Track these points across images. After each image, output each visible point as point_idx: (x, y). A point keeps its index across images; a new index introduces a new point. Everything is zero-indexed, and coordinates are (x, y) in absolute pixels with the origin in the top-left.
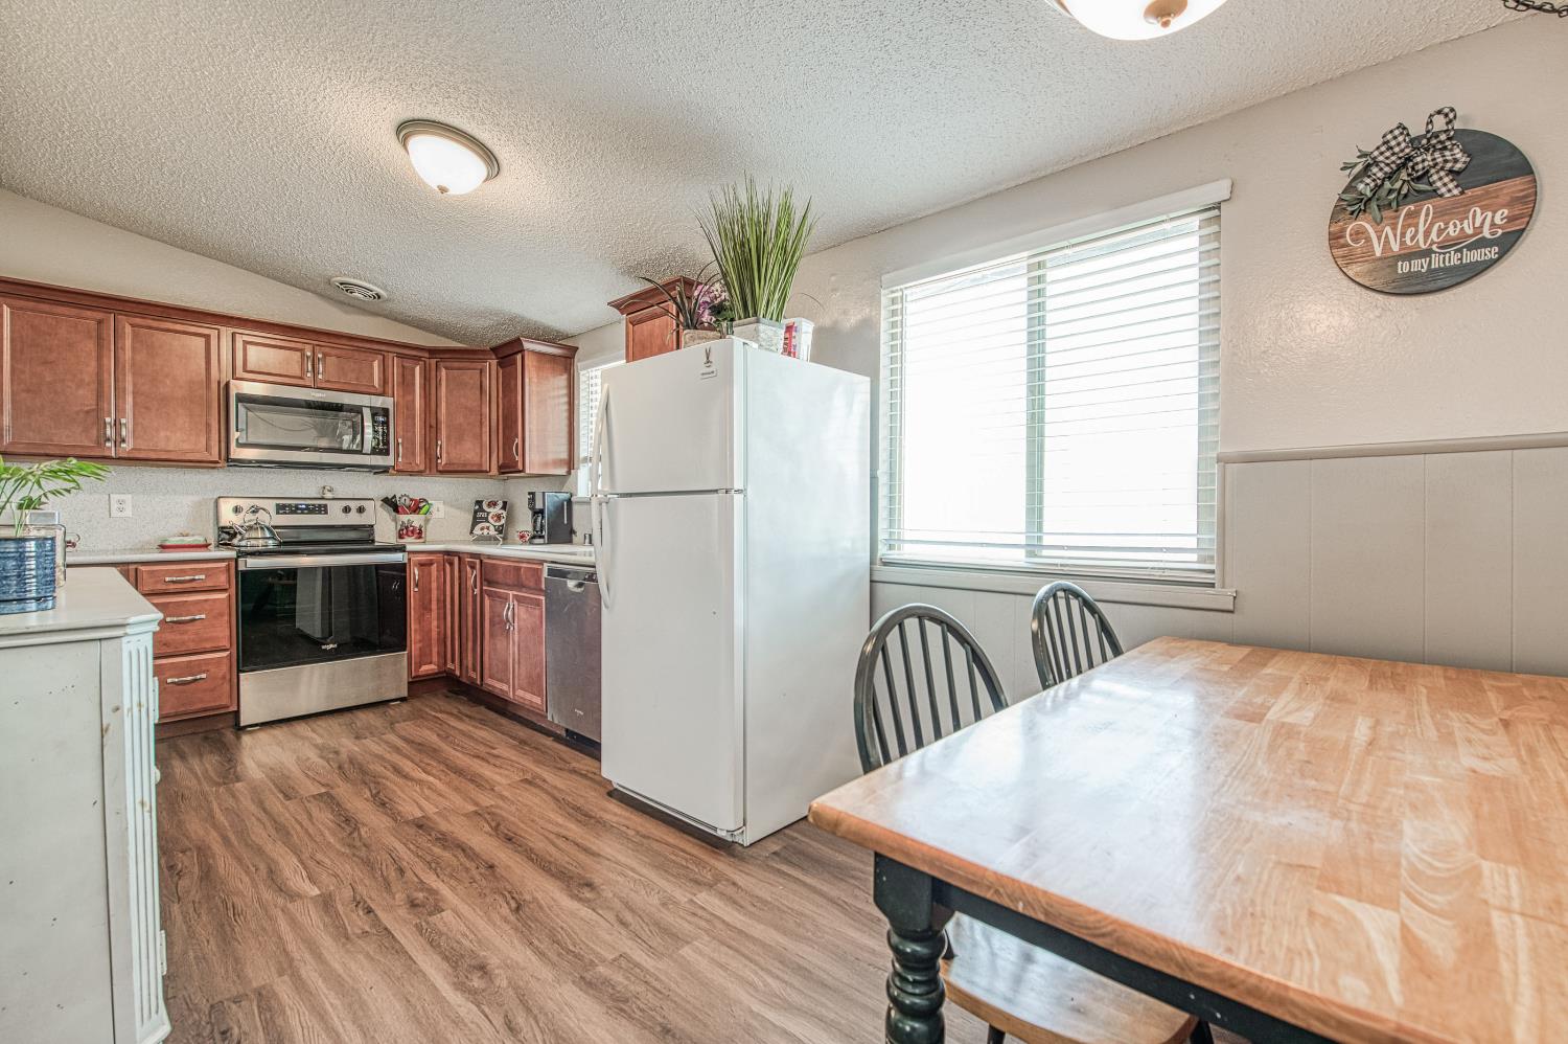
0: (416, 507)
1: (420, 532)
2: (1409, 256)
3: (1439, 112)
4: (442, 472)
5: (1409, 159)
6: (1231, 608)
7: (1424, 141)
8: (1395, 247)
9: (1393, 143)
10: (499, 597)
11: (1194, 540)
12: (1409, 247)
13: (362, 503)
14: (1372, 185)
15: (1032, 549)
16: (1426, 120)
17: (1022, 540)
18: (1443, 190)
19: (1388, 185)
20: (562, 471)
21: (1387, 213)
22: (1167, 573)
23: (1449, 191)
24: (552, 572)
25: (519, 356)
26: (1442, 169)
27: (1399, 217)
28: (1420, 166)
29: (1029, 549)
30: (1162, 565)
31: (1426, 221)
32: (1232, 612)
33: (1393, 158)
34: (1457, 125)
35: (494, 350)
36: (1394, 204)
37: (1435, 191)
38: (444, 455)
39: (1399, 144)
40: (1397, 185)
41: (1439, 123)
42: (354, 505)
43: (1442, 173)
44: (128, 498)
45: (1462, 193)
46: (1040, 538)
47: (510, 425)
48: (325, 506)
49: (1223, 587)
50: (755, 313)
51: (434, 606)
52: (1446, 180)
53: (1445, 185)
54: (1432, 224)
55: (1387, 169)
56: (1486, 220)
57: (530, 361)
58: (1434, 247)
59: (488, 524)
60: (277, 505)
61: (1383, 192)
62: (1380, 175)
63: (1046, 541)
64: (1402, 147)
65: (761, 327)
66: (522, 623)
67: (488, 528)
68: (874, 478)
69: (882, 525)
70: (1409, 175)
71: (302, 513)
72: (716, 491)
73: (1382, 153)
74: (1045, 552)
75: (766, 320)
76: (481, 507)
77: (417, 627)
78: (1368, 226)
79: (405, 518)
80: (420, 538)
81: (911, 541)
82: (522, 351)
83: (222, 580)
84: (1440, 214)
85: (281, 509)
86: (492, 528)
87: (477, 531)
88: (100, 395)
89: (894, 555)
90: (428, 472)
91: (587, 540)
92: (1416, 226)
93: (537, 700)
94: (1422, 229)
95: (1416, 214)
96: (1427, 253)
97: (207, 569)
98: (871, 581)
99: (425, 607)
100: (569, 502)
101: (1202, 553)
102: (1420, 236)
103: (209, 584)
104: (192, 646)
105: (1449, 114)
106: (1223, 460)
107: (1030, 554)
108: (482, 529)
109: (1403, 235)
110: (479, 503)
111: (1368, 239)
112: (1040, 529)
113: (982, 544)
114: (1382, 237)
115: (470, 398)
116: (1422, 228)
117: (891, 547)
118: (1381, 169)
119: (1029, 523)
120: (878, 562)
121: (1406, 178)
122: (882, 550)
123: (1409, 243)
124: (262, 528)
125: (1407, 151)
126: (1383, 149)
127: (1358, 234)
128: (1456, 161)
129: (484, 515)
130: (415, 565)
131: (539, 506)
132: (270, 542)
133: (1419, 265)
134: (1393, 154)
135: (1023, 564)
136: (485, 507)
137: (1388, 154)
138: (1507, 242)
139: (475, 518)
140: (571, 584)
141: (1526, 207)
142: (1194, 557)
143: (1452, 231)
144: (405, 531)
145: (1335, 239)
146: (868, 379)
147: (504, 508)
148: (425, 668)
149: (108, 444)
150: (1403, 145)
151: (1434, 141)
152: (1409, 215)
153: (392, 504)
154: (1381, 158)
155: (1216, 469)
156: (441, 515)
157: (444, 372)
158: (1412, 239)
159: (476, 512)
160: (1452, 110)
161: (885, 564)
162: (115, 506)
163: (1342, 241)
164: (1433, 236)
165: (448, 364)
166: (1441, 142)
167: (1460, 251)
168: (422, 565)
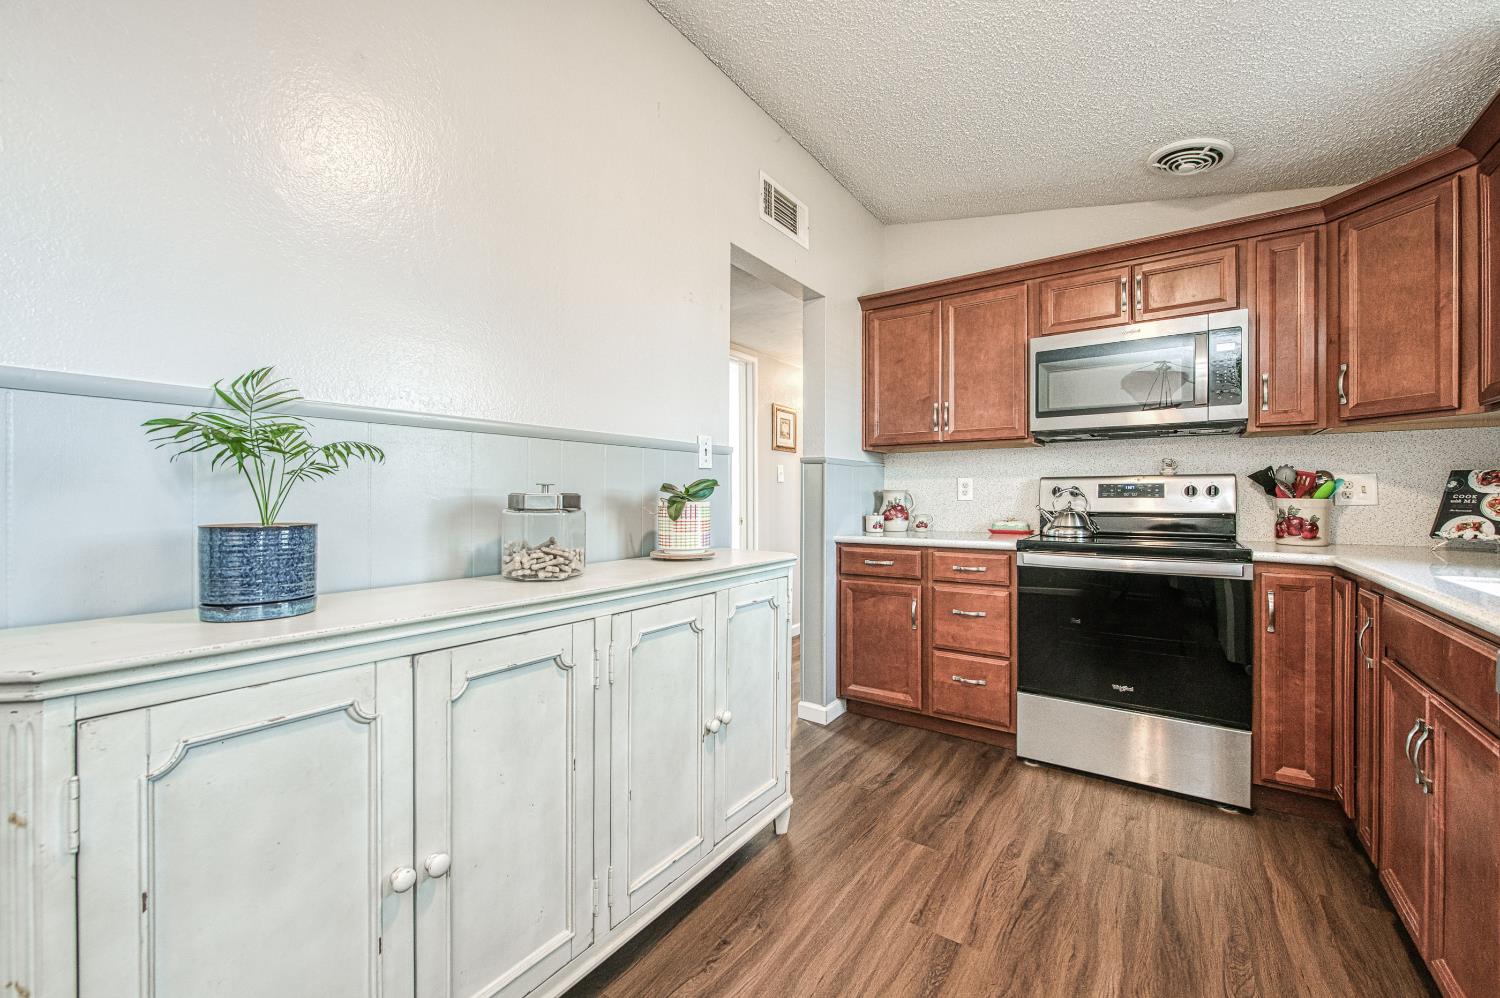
0: (1305, 485)
1: (1314, 527)
4: (1350, 421)
13: (1215, 481)
38: (1353, 390)
42: (1202, 484)
44: (970, 481)
48: (1161, 487)
51: (1310, 665)
59: (1477, 519)
60: (1101, 486)
67: (1478, 527)
71: (1130, 496)
76: (1463, 483)
77: (1273, 695)
79: (1285, 503)
80: (1314, 538)
83: (1003, 573)
85: (1105, 491)
86: (1485, 527)
87: (1449, 529)
88: (932, 383)
90: (1323, 423)
97: (990, 560)
99: (1290, 661)
103: (989, 577)
104: (974, 646)
108: (1462, 527)
110: (1460, 476)
115: (1413, 267)
124: (1073, 515)
129: (1469, 499)
130: (1269, 585)
132: (1080, 533)
136: (1473, 482)
139: (1447, 504)
144: (1284, 526)
148: (1287, 773)
149: (936, 429)
153: (1266, 481)
156: (1371, 498)
157: (1353, 238)
159: (1448, 494)
162: (961, 489)
165: (1362, 219)
168: (1283, 587)
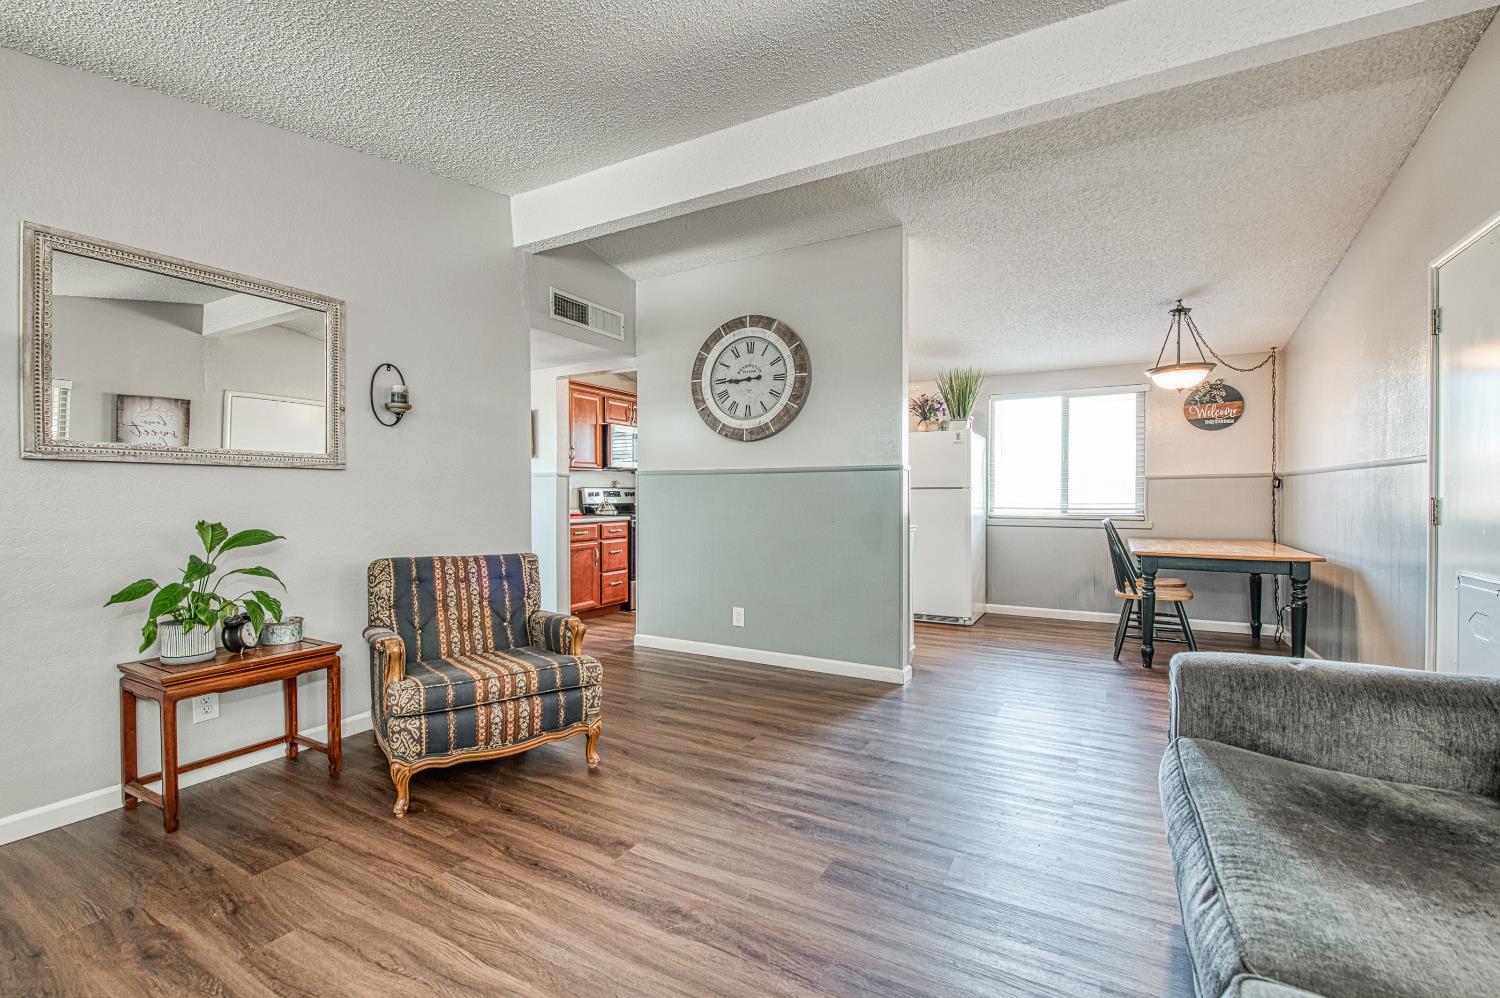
11: (1135, 505)
15: (1065, 510)
22: (1125, 517)
32: (1151, 529)
46: (1067, 506)
49: (1148, 521)
50: (964, 417)
56: (1231, 412)
63: (1070, 507)
72: (961, 488)
74: (1070, 512)
89: (993, 514)
96: (1214, 419)
97: (621, 526)
98: (986, 525)
101: (1139, 510)
103: (622, 534)
104: (617, 566)
106: (1148, 478)
112: (1067, 503)
114: (1201, 413)
116: (1212, 411)
119: (1062, 500)
120: (989, 518)
122: (989, 512)
127: (1194, 410)
133: (1211, 422)
135: (1060, 515)
138: (1236, 419)
141: (1241, 409)
142: (1134, 511)
143: (1221, 413)
146: (985, 439)
155: (1145, 481)
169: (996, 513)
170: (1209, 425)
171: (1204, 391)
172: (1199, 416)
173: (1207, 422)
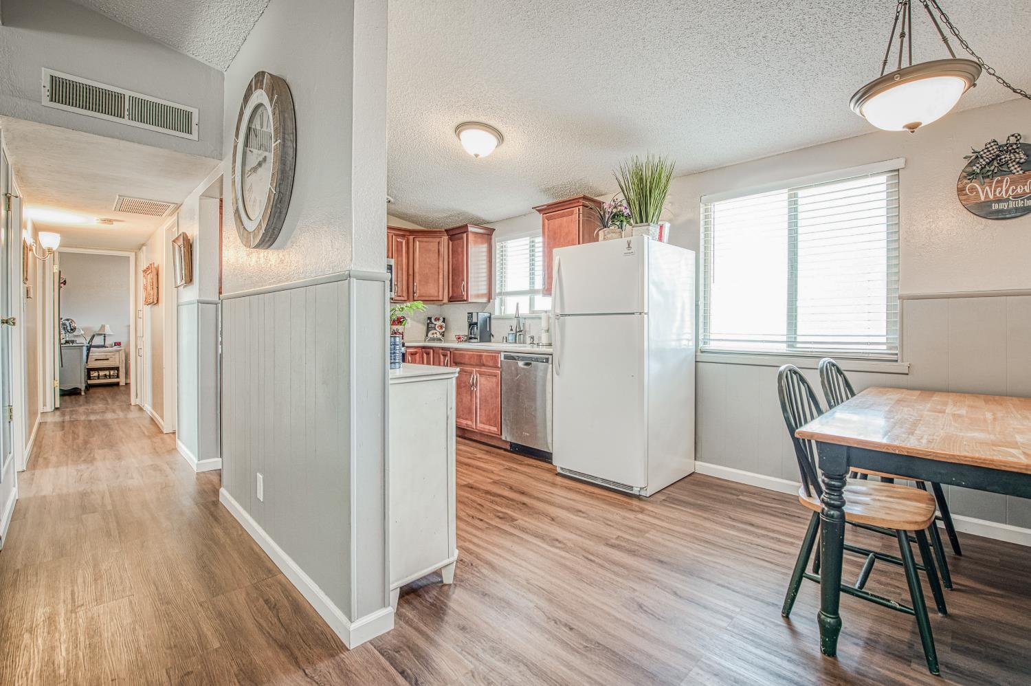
0: (399, 321)
2: (999, 201)
3: (1013, 136)
5: (998, 156)
6: (907, 372)
7: (1005, 148)
8: (991, 197)
9: (990, 149)
10: (465, 372)
11: (885, 338)
12: (998, 197)
14: (980, 167)
15: (791, 343)
16: (1007, 138)
17: (785, 339)
18: (1015, 171)
19: (988, 168)
20: (484, 300)
21: (987, 180)
22: (870, 355)
23: (1018, 172)
24: (506, 357)
25: (465, 235)
26: (1014, 161)
27: (993, 182)
28: (1004, 160)
29: (790, 343)
30: (865, 351)
31: (1006, 185)
32: (907, 374)
33: (991, 156)
34: (1021, 141)
35: (446, 231)
36: (991, 177)
37: (1011, 171)
38: (418, 291)
39: (993, 149)
40: (992, 168)
41: (1013, 140)
43: (1014, 163)
45: (1024, 173)
46: (795, 338)
47: (457, 274)
49: (903, 362)
50: (647, 221)
52: (1016, 166)
53: (1015, 169)
54: (1009, 186)
55: (987, 160)
57: (471, 237)
58: (1010, 198)
59: (435, 331)
61: (984, 171)
62: (984, 163)
63: (799, 339)
64: (996, 151)
65: (651, 228)
66: (482, 386)
67: (436, 333)
68: (697, 306)
69: (701, 331)
70: (998, 163)
72: (633, 314)
73: (985, 153)
74: (798, 345)
75: (652, 224)
76: (431, 321)
78: (977, 186)
81: (714, 340)
82: (466, 231)
84: (1013, 182)
86: (438, 333)
87: (430, 335)
89: (707, 347)
90: (408, 301)
91: (505, 341)
92: (1002, 187)
93: (494, 429)
94: (1004, 189)
95: (1001, 181)
96: (1007, 200)
98: (696, 362)
100: (490, 318)
101: (889, 345)
102: (1004, 192)
105: (1018, 137)
106: (901, 298)
107: (789, 346)
108: (433, 334)
109: (995, 191)
110: (430, 319)
111: (977, 192)
112: (795, 333)
113: (762, 341)
114: (985, 192)
115: (433, 258)
117: (705, 343)
118: (984, 160)
119: (789, 330)
120: (699, 351)
121: (996, 165)
122: (701, 345)
123: (998, 195)
125: (997, 152)
126: (985, 151)
127: (972, 189)
128: (1021, 158)
129: (433, 326)
131: (475, 320)
133: (1003, 206)
134: (991, 154)
135: (785, 351)
136: (433, 321)
137: (988, 154)
139: (428, 327)
140: (521, 364)
142: (884, 347)
143: (1019, 191)
145: (960, 191)
146: (694, 252)
147: (444, 321)
150: (995, 150)
151: (1010, 148)
152: (998, 182)
154: (984, 155)
155: (898, 302)
156: (412, 326)
157: (418, 243)
158: (1000, 193)
159: (428, 324)
160: (1019, 135)
161: (702, 352)
163: (964, 192)
164: (1010, 192)
165: (420, 239)
166: (1013, 149)
167: (1023, 200)
168: (412, 354)
169: (713, 346)
170: (999, 211)
171: (988, 157)
172: (983, 198)
173: (995, 207)
